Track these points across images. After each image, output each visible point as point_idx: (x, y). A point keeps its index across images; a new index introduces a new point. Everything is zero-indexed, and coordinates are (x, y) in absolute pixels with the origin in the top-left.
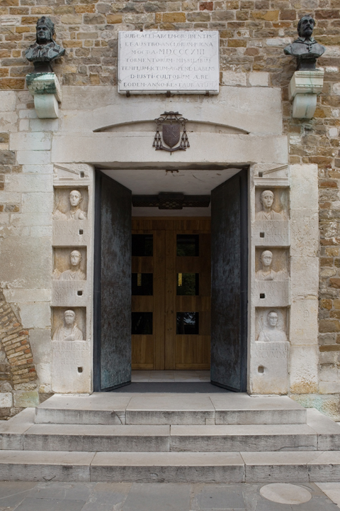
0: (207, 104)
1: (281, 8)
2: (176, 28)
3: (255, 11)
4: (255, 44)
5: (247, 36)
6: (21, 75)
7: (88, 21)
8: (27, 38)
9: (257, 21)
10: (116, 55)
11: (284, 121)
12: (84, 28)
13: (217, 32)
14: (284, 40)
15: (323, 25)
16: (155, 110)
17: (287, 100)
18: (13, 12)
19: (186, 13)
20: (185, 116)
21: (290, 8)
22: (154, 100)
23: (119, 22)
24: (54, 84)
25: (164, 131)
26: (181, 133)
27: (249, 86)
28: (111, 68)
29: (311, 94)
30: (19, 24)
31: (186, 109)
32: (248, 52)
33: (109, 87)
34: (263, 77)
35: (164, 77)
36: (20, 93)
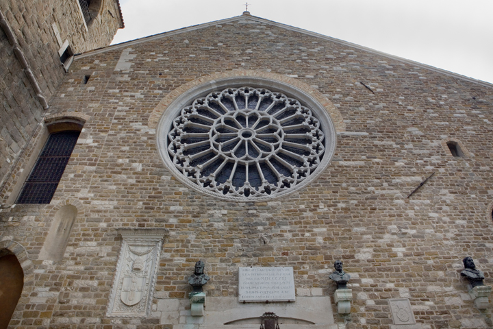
0: (289, 307)
1: (324, 254)
2: (270, 265)
3: (311, 256)
4: (313, 272)
5: (308, 269)
6: (183, 290)
7: (222, 261)
8: (188, 270)
9: (312, 261)
10: (237, 280)
11: (334, 316)
12: (219, 265)
13: (292, 268)
14: (327, 270)
15: (347, 262)
16: (259, 311)
17: (334, 303)
18: (181, 256)
19: (274, 257)
20: (277, 315)
21: (329, 254)
22: (259, 305)
23: (239, 262)
24: (204, 299)
25: (265, 323)
26: (276, 325)
27: (312, 296)
28: (234, 287)
29: (347, 301)
30: (184, 262)
31: (277, 311)
32: (309, 277)
33: (233, 298)
34: (319, 291)
35: (265, 292)
36: (182, 301)
